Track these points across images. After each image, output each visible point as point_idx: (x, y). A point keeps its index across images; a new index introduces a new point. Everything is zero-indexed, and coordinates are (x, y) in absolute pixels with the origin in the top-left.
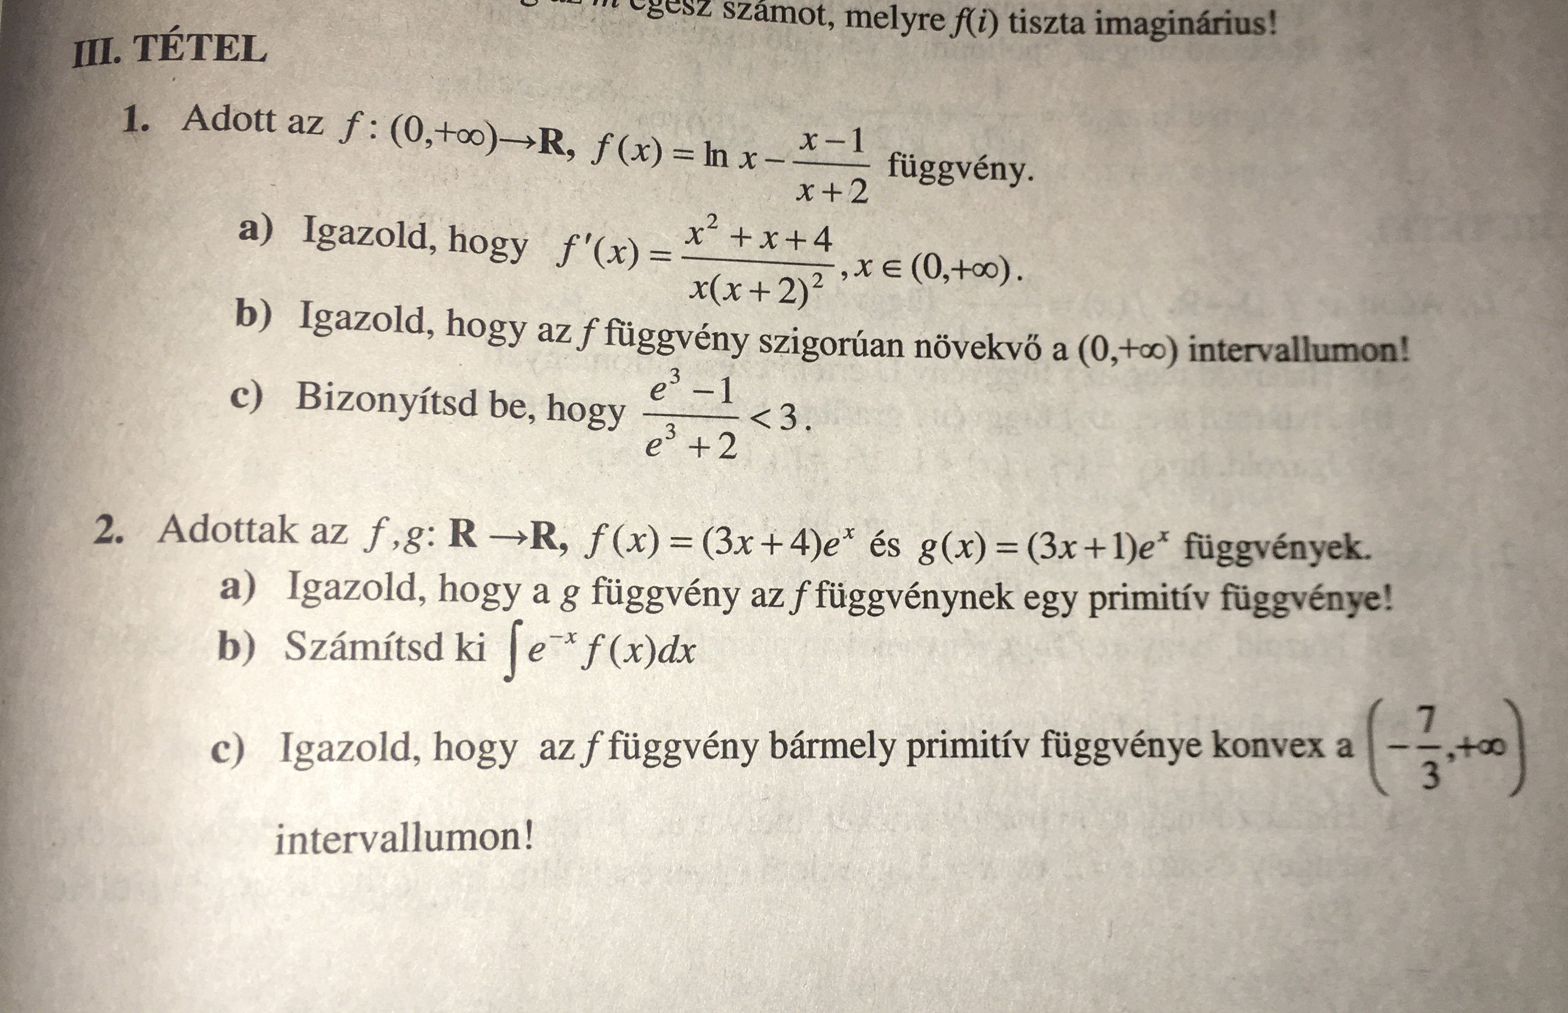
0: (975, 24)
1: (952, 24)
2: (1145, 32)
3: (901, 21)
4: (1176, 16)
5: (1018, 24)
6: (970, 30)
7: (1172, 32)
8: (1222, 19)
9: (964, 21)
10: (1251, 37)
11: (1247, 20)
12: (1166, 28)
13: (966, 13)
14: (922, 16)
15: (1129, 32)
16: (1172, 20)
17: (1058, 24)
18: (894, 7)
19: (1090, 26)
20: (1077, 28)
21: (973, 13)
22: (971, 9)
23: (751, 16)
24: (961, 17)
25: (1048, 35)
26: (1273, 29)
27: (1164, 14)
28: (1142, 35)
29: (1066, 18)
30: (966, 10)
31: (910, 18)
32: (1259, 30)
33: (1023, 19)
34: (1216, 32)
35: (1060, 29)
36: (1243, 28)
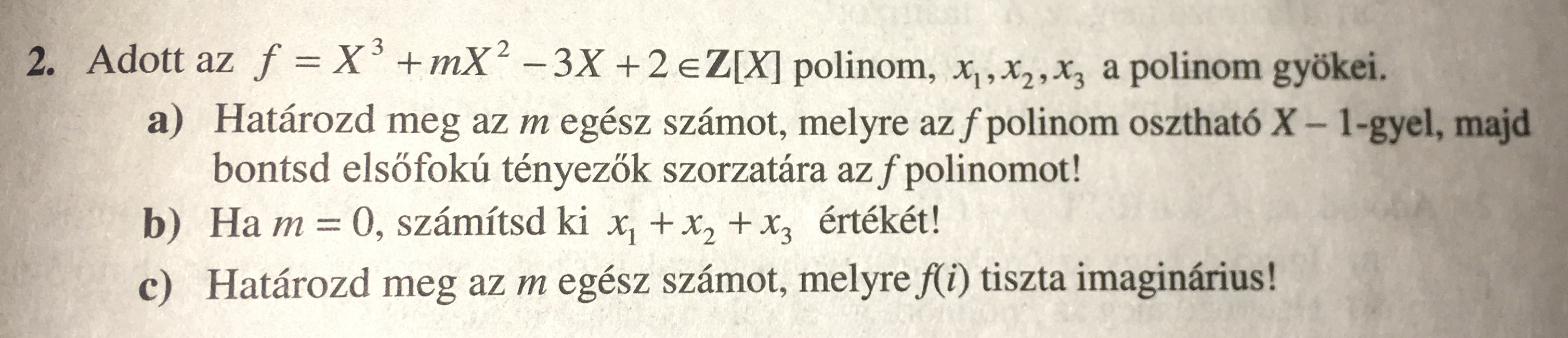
0: (943, 285)
1: (917, 281)
2: (1133, 288)
3: (861, 285)
4: (1166, 269)
5: (991, 283)
6: (938, 290)
7: (1162, 288)
8: (1216, 273)
9: (932, 278)
10: (1249, 292)
11: (1244, 274)
12: (1156, 284)
13: (934, 269)
14: (884, 275)
15: (1114, 288)
16: (1161, 274)
17: (1036, 279)
18: (854, 266)
19: (1071, 281)
20: (1057, 285)
21: (941, 270)
22: (939, 265)
23: (694, 289)
24: (928, 274)
25: (1025, 292)
26: (1272, 283)
27: (1154, 268)
28: (1129, 291)
29: (1044, 272)
30: (933, 266)
31: (871, 278)
32: (1257, 286)
33: (997, 275)
34: (1211, 287)
35: (1038, 286)
36: (1239, 283)
